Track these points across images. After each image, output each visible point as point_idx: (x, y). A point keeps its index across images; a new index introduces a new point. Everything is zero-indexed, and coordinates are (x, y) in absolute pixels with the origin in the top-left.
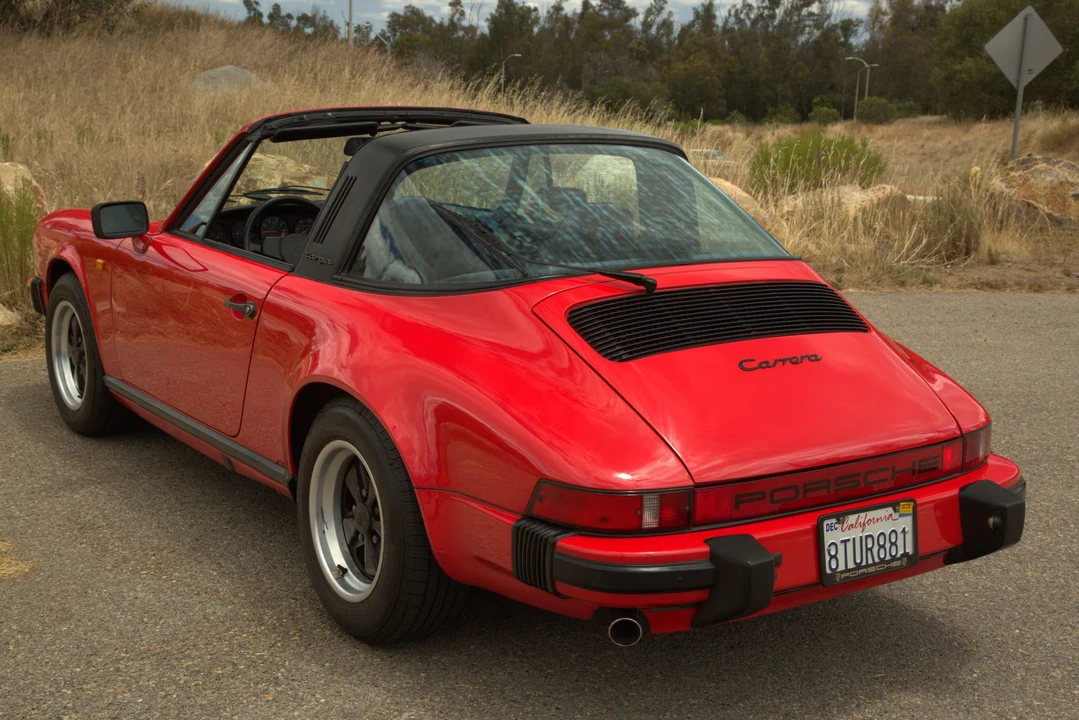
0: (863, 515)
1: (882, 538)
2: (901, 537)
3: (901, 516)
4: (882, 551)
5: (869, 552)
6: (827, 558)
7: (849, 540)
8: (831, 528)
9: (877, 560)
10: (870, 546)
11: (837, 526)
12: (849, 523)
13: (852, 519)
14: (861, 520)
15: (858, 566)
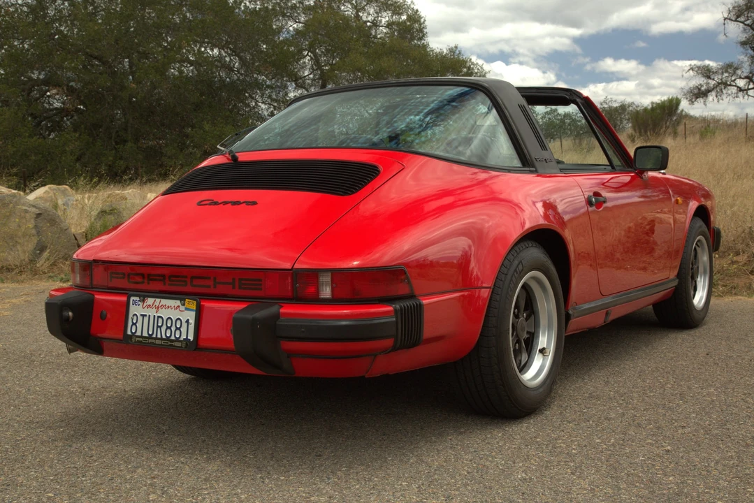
0: (158, 300)
1: (169, 322)
2: (185, 325)
3: (186, 309)
4: (169, 331)
5: (159, 329)
6: (130, 323)
7: (146, 315)
8: (135, 303)
9: (164, 337)
10: (160, 324)
11: (139, 303)
12: (148, 303)
13: (150, 301)
14: (157, 304)
15: (150, 336)
